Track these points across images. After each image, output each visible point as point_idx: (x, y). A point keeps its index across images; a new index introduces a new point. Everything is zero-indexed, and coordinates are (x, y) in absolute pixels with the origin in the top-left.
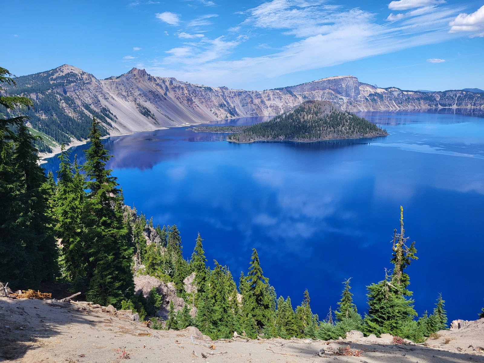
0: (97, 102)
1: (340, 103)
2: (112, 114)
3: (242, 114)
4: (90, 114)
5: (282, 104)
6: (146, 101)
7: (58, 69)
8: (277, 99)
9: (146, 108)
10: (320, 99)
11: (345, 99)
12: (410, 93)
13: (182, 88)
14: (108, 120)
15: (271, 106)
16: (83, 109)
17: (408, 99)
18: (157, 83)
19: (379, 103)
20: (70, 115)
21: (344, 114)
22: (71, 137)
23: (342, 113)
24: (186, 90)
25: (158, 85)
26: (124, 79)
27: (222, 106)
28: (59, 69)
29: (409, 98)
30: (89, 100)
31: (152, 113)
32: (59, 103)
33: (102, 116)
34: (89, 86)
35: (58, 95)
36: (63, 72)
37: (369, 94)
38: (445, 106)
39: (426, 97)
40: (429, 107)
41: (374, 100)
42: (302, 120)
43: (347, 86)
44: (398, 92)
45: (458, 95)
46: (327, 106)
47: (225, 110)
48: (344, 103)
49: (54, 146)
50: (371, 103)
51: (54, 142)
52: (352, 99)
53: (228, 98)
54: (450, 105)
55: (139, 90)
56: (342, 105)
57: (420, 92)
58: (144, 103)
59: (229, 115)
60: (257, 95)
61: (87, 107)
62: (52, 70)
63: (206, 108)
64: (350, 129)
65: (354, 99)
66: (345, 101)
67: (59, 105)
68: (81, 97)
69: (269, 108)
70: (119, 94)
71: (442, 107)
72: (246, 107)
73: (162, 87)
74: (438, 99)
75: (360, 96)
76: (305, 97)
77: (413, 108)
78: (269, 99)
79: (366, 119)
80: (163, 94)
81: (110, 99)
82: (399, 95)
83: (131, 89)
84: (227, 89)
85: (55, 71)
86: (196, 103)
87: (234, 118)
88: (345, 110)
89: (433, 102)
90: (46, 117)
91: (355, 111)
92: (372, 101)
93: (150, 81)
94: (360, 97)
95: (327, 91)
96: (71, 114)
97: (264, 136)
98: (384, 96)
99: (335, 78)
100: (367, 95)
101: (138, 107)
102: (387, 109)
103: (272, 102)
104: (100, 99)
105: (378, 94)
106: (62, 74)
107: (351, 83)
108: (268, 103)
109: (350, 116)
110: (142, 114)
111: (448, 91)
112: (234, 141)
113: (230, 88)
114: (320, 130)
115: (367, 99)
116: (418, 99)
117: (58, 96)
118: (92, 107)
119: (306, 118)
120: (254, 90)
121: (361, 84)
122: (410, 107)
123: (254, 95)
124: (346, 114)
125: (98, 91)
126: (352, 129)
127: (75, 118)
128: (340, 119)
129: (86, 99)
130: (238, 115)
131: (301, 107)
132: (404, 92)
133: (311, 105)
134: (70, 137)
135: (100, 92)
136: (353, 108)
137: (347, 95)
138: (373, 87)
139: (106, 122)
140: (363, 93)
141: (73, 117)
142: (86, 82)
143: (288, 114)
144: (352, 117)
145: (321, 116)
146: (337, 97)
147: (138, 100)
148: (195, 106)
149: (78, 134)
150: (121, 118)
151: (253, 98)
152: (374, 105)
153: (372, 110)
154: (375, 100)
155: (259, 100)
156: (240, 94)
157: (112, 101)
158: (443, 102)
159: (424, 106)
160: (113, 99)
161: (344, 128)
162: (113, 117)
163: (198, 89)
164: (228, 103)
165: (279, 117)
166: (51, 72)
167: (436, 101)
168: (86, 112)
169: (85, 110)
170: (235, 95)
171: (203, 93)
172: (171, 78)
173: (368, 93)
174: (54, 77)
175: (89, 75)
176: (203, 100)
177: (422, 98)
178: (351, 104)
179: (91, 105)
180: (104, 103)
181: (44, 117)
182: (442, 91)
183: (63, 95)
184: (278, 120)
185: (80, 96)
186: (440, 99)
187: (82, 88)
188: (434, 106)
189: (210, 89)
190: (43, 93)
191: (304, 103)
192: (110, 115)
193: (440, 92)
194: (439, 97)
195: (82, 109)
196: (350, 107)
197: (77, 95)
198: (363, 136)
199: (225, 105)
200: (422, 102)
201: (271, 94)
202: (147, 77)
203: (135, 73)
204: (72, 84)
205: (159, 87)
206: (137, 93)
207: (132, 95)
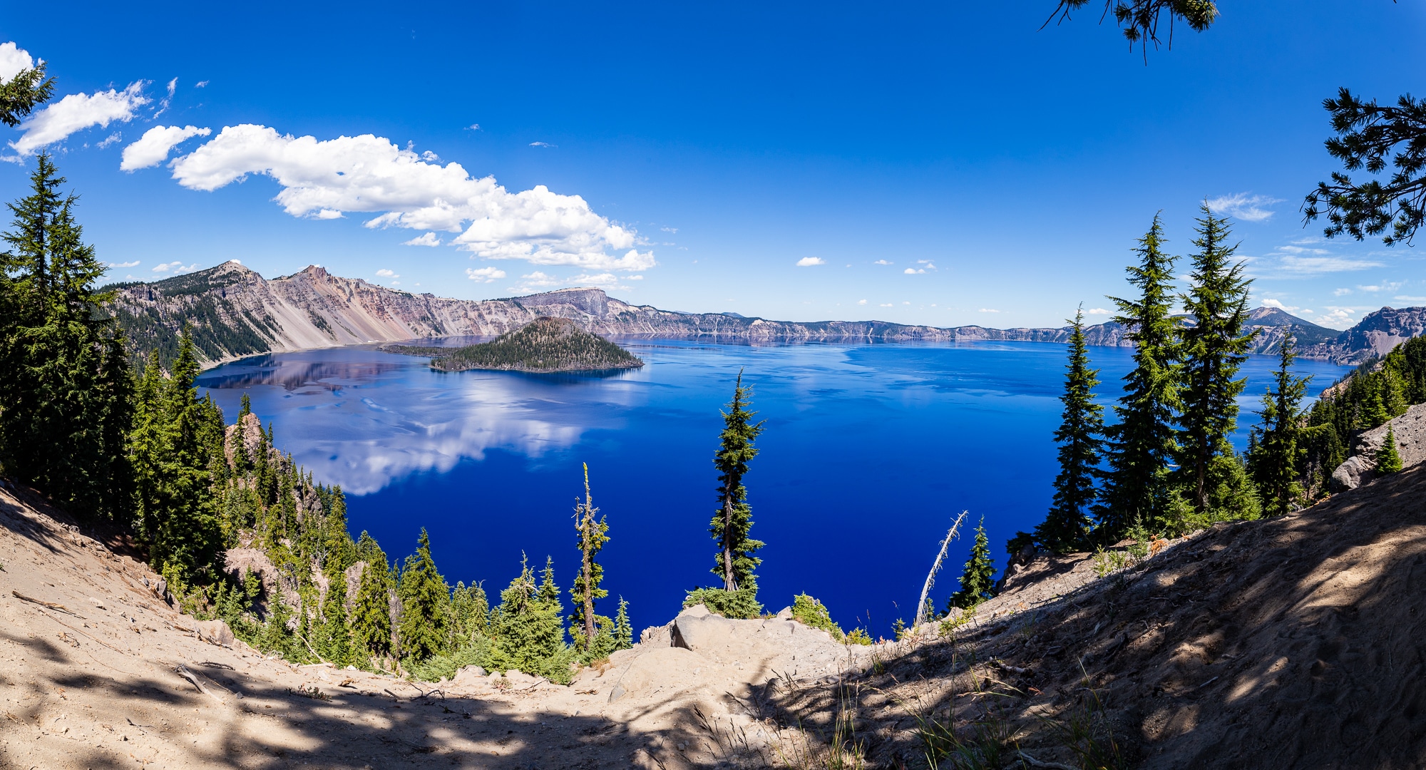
0: (260, 308)
1: (584, 322)
2: (278, 325)
3: (452, 332)
4: (249, 322)
5: (507, 320)
6: (322, 309)
7: (220, 267)
8: (500, 314)
9: (321, 318)
10: (557, 316)
11: (591, 318)
12: (667, 314)
13: (372, 293)
14: (271, 331)
15: (491, 322)
17: (666, 322)
18: (339, 285)
19: (632, 324)
20: (226, 323)
21: (589, 337)
23: (586, 335)
24: (377, 295)
26: (297, 279)
27: (424, 319)
28: (222, 267)
29: (666, 320)
30: (251, 305)
31: (329, 324)
32: (215, 308)
33: (264, 325)
34: (252, 288)
36: (225, 270)
37: (620, 312)
38: (706, 331)
39: (685, 319)
40: (688, 332)
42: (534, 343)
43: (593, 301)
44: (654, 312)
45: (717, 320)
46: (567, 326)
47: (429, 325)
48: (588, 322)
50: (623, 324)
52: (599, 318)
53: (433, 309)
54: (711, 330)
55: (314, 294)
56: (586, 325)
57: (677, 313)
58: (320, 311)
59: (433, 332)
60: (473, 307)
61: (247, 314)
62: (214, 267)
63: (402, 321)
64: (597, 357)
65: (602, 318)
66: (591, 320)
67: (216, 311)
68: (242, 301)
69: (489, 325)
70: (289, 299)
71: (702, 333)
72: (457, 322)
73: (344, 291)
74: (697, 323)
75: (609, 314)
76: (538, 312)
77: (671, 332)
78: (490, 313)
79: (617, 344)
80: (346, 301)
81: (277, 304)
82: (654, 315)
83: (304, 293)
84: (432, 296)
85: (216, 269)
86: (389, 313)
87: (440, 336)
88: (590, 331)
89: (693, 326)
90: (199, 325)
91: (602, 333)
92: (624, 322)
93: (330, 282)
94: (609, 316)
95: (567, 306)
96: (227, 321)
97: (480, 363)
98: (637, 315)
99: (577, 289)
100: (617, 313)
101: (311, 317)
102: (642, 332)
103: (493, 317)
104: (265, 303)
105: (631, 313)
106: (223, 273)
107: (597, 297)
108: (488, 318)
109: (597, 339)
110: (316, 326)
111: (707, 314)
112: (439, 368)
113: (436, 296)
114: (558, 357)
115: (617, 319)
116: (676, 321)
117: (216, 299)
118: (254, 314)
119: (539, 339)
120: (470, 300)
121: (610, 299)
122: (667, 331)
123: (469, 305)
124: (592, 337)
125: (263, 293)
126: (600, 357)
128: (584, 342)
129: (248, 304)
130: (446, 332)
131: (532, 325)
132: (661, 313)
133: (547, 323)
134: (223, 350)
135: (265, 295)
136: (600, 329)
137: (593, 313)
138: (624, 304)
139: (268, 333)
140: (612, 310)
141: (230, 326)
142: (249, 283)
143: (515, 334)
144: (599, 340)
145: (560, 338)
146: (580, 314)
147: (312, 306)
149: (232, 347)
150: (287, 329)
151: (468, 310)
152: (627, 327)
153: (623, 332)
154: (627, 320)
155: (476, 313)
156: (449, 303)
157: (279, 306)
158: (703, 327)
159: (683, 331)
160: (281, 304)
161: (589, 354)
162: (277, 327)
163: (393, 295)
164: (433, 315)
165: (503, 337)
166: (212, 270)
167: (696, 325)
168: (246, 320)
169: (244, 317)
170: (443, 305)
171: (400, 302)
172: (358, 280)
173: (618, 311)
174: (214, 276)
175: (255, 274)
176: (399, 310)
177: (680, 321)
178: (598, 324)
179: (253, 311)
180: (268, 309)
181: (196, 324)
182: (702, 314)
183: (221, 299)
184: (502, 341)
186: (699, 323)
187: (245, 290)
188: (694, 332)
189: (409, 296)
190: (199, 296)
191: (536, 320)
192: (275, 324)
193: (699, 314)
194: (699, 321)
195: (241, 316)
196: (597, 328)
197: (238, 298)
198: (614, 365)
199: (428, 318)
200: (680, 325)
201: (493, 306)
202: (326, 277)
203: (312, 271)
204: (234, 285)
205: (340, 291)
206: (311, 297)
207: (305, 300)
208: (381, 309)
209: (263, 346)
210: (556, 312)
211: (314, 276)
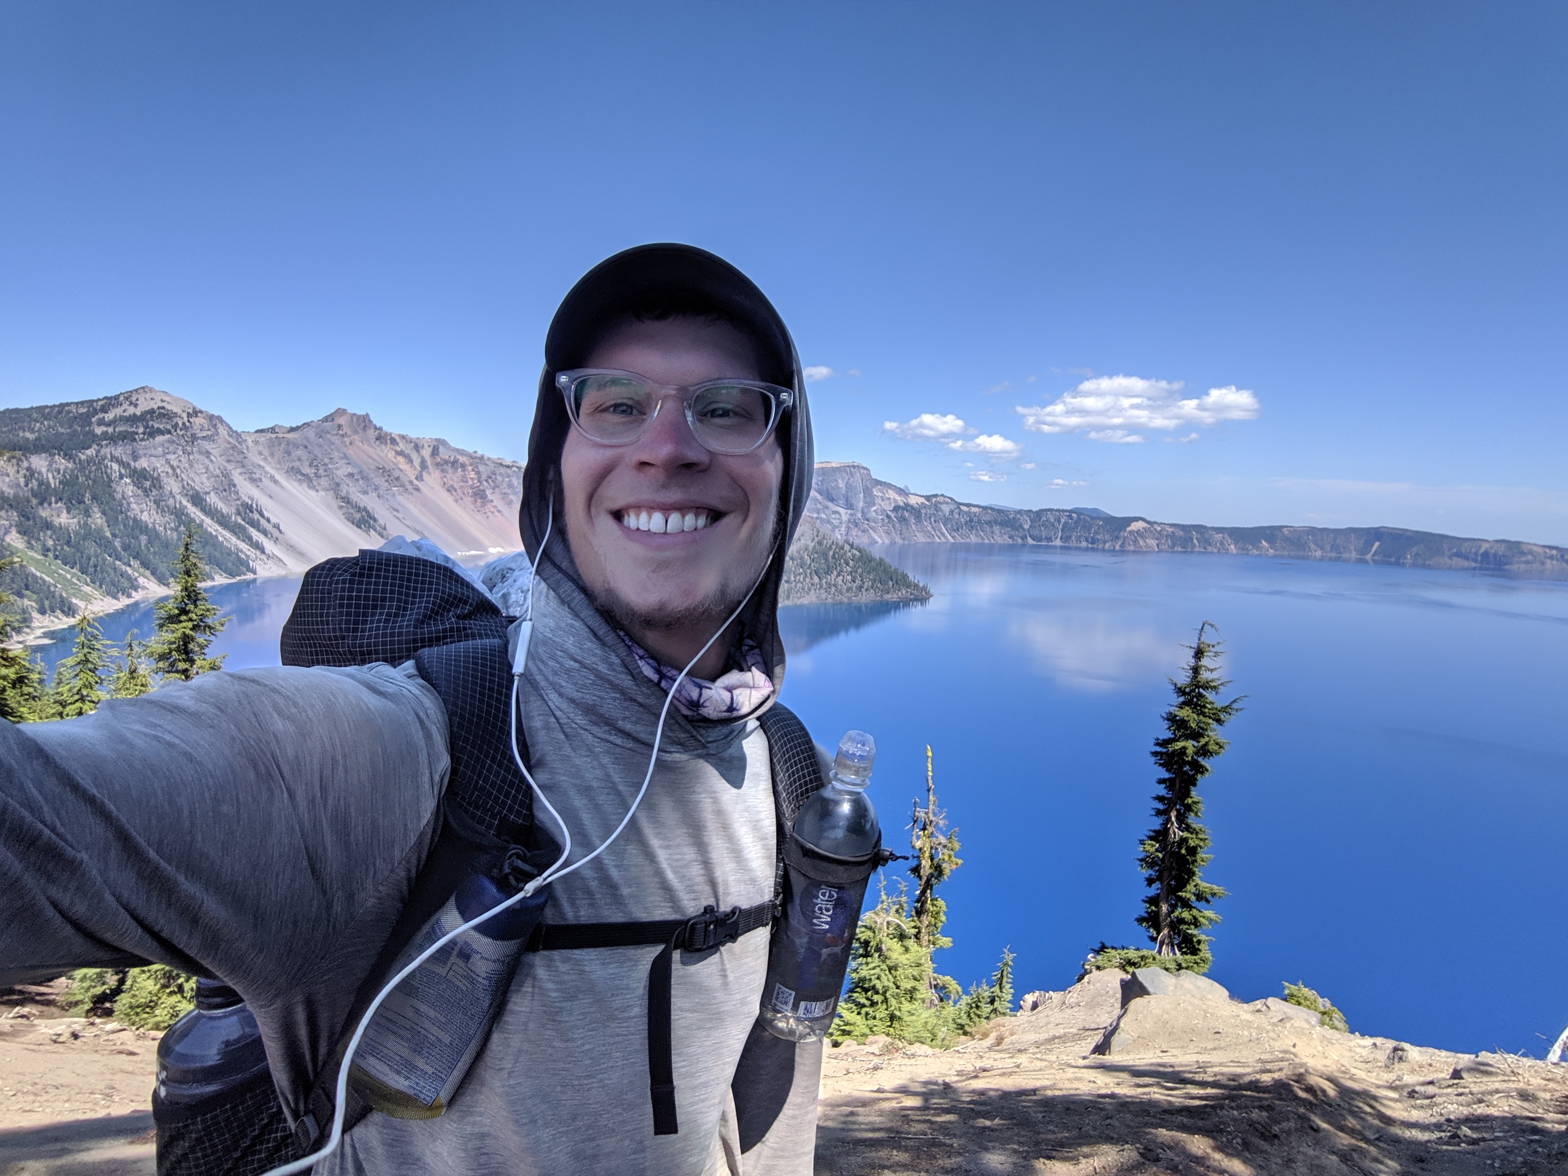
0: (227, 487)
1: (834, 521)
2: (268, 521)
4: (203, 517)
6: (365, 493)
7: (122, 398)
9: (365, 510)
11: (844, 514)
13: (463, 466)
16: (185, 502)
18: (398, 449)
19: (914, 527)
20: (145, 517)
21: (842, 548)
22: (141, 575)
23: (837, 544)
24: (473, 470)
26: (311, 434)
28: (127, 399)
29: (971, 521)
30: (205, 480)
31: (381, 522)
32: (113, 485)
33: (240, 524)
34: (207, 446)
35: (113, 464)
36: (136, 406)
37: (893, 505)
38: (1040, 540)
39: (1004, 519)
40: (1011, 541)
41: (903, 520)
43: (849, 487)
45: (1063, 521)
48: (841, 523)
49: (87, 598)
50: (898, 525)
51: (87, 589)
52: (859, 515)
54: (1049, 539)
55: (348, 464)
56: (837, 527)
57: (991, 509)
58: (361, 496)
61: (197, 500)
62: (106, 398)
64: (854, 582)
65: (864, 515)
67: (115, 491)
68: (182, 472)
70: (293, 471)
71: (1035, 543)
74: (1026, 527)
75: (874, 508)
77: (979, 540)
79: (887, 560)
80: (413, 478)
81: (266, 481)
82: (952, 512)
83: (326, 460)
85: (111, 402)
86: (495, 503)
88: (844, 537)
89: (1018, 530)
90: (71, 521)
91: (862, 540)
92: (900, 522)
93: (381, 443)
94: (875, 511)
96: (147, 515)
98: (923, 511)
99: (824, 465)
100: (888, 507)
101: (342, 507)
102: (929, 540)
104: (238, 478)
105: (912, 507)
106: (131, 410)
107: (856, 479)
109: (854, 551)
110: (353, 523)
111: (1045, 510)
115: (888, 517)
116: (989, 523)
117: (115, 466)
118: (213, 499)
121: (878, 483)
122: (973, 539)
124: (847, 547)
125: (232, 458)
126: (858, 582)
127: (157, 526)
128: (834, 557)
129: (197, 479)
132: (962, 507)
134: (136, 574)
135: (238, 462)
136: (860, 533)
137: (849, 506)
138: (902, 491)
139: (249, 540)
140: (880, 502)
141: (154, 524)
142: (200, 435)
144: (858, 553)
146: (827, 507)
147: (343, 487)
148: (493, 510)
149: (162, 568)
150: (292, 531)
152: (904, 531)
153: (899, 541)
154: (905, 519)
157: (272, 485)
158: (1036, 533)
159: (1001, 538)
160: (276, 482)
161: (841, 577)
162: (269, 527)
166: (100, 403)
167: (1024, 530)
168: (193, 511)
169: (189, 506)
172: (436, 440)
173: (890, 503)
174: (109, 416)
175: (211, 418)
177: (996, 522)
179: (209, 493)
180: (247, 490)
181: (63, 519)
182: (1034, 510)
183: (129, 464)
185: (178, 471)
186: (1031, 526)
187: (189, 449)
188: (1020, 541)
190: (68, 456)
192: (263, 522)
193: (1030, 511)
194: (1029, 523)
195: (180, 503)
196: (854, 532)
197: (172, 467)
198: (882, 596)
200: (996, 529)
202: (372, 434)
203: (342, 421)
204: (160, 439)
205: (401, 459)
206: (342, 470)
207: (329, 474)
209: (237, 565)
211: (346, 430)
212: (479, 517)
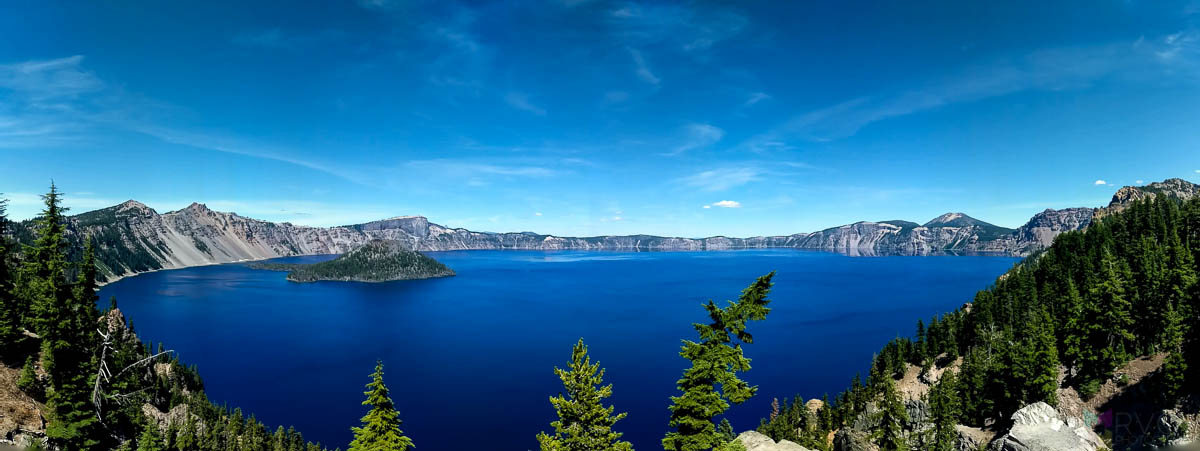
0: (155, 236)
1: (410, 242)
2: (168, 247)
3: (306, 251)
4: (146, 247)
5: (350, 242)
6: (204, 236)
7: (124, 205)
8: (344, 237)
9: (203, 243)
10: (390, 238)
11: (416, 239)
12: (476, 234)
13: (243, 223)
14: (162, 252)
15: (338, 244)
16: (141, 242)
17: (476, 240)
19: (449, 243)
21: (414, 254)
24: (247, 225)
25: (217, 219)
26: (184, 214)
27: (284, 242)
30: (148, 233)
31: (208, 247)
32: (120, 236)
33: (158, 249)
34: (149, 220)
35: (121, 229)
36: (128, 207)
37: (439, 234)
39: (491, 238)
41: (444, 240)
42: (369, 259)
43: (418, 226)
44: (467, 234)
45: (517, 238)
46: (395, 245)
47: (288, 247)
48: (414, 243)
49: (110, 276)
50: (441, 243)
51: (110, 272)
52: (423, 239)
53: (291, 235)
54: (512, 246)
55: (197, 225)
56: (412, 245)
57: (484, 233)
58: (202, 238)
59: (291, 252)
60: (323, 232)
61: (144, 239)
62: (119, 205)
63: (267, 244)
64: (419, 269)
65: (425, 239)
67: (121, 238)
69: (336, 246)
70: (177, 228)
71: (505, 248)
72: (310, 244)
73: (221, 222)
74: (501, 241)
75: (430, 236)
76: (374, 236)
77: (480, 247)
78: (336, 237)
79: (436, 259)
80: (222, 230)
81: (168, 233)
82: (467, 236)
83: (189, 224)
84: (290, 225)
85: (121, 206)
86: (257, 239)
87: (296, 255)
88: (415, 250)
89: (497, 243)
90: (108, 249)
91: (426, 251)
93: (210, 216)
95: (397, 230)
96: (129, 246)
97: (327, 276)
98: (453, 236)
99: (405, 217)
100: (437, 235)
101: (194, 242)
102: (456, 249)
103: (339, 240)
104: (158, 232)
105: (448, 235)
106: (126, 209)
108: (335, 241)
109: (420, 256)
110: (199, 249)
111: (509, 233)
112: (294, 280)
113: (294, 224)
114: (388, 270)
115: (437, 239)
116: (484, 240)
118: (149, 240)
119: (373, 257)
120: (320, 227)
121: (430, 224)
122: (477, 246)
123: (320, 231)
124: (416, 254)
125: (157, 225)
126: (421, 269)
127: (131, 250)
128: (409, 258)
129: (145, 233)
130: (302, 253)
131: (368, 245)
132: (472, 234)
133: (380, 244)
135: (159, 226)
136: (423, 247)
137: (418, 235)
138: (442, 228)
139: (161, 255)
140: (433, 233)
142: (147, 216)
143: (355, 252)
144: (422, 256)
145: (389, 255)
146: (408, 236)
147: (195, 234)
148: (255, 242)
149: (133, 265)
150: (176, 252)
151: (319, 235)
152: (445, 245)
153: (442, 249)
155: (326, 237)
156: (305, 230)
158: (506, 243)
159: (490, 245)
160: (171, 233)
161: (413, 267)
162: (168, 250)
163: (259, 224)
164: (291, 239)
165: (345, 255)
166: (118, 207)
168: (143, 244)
170: (300, 232)
171: (265, 229)
172: (232, 213)
174: (120, 211)
175: (151, 209)
176: (264, 236)
177: (487, 239)
178: (422, 244)
179: (149, 238)
180: (161, 235)
181: (105, 248)
182: (505, 233)
183: (125, 229)
184: (344, 259)
185: (140, 230)
186: (503, 241)
187: (143, 222)
188: (498, 247)
189: (272, 225)
190: (108, 226)
191: (372, 242)
192: (166, 248)
193: (503, 234)
194: (502, 239)
196: (421, 247)
197: (138, 228)
199: (287, 241)
200: (487, 242)
201: (338, 231)
202: (206, 212)
203: (195, 207)
204: (135, 219)
205: (218, 222)
206: (194, 227)
207: (190, 228)
208: (249, 236)
209: (157, 265)
210: (389, 235)
211: (197, 211)
212: (250, 245)
